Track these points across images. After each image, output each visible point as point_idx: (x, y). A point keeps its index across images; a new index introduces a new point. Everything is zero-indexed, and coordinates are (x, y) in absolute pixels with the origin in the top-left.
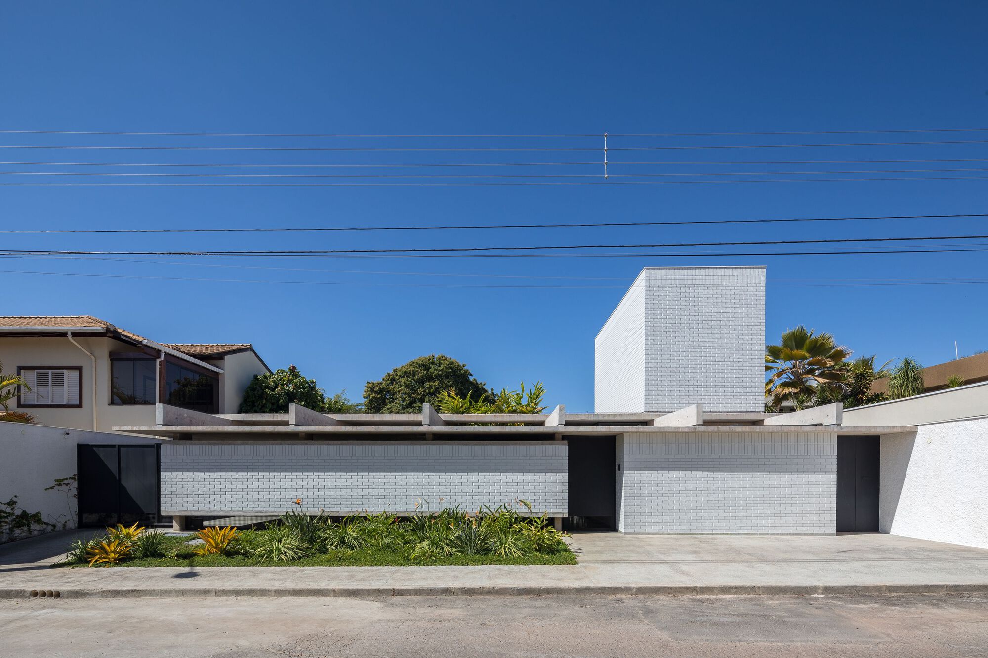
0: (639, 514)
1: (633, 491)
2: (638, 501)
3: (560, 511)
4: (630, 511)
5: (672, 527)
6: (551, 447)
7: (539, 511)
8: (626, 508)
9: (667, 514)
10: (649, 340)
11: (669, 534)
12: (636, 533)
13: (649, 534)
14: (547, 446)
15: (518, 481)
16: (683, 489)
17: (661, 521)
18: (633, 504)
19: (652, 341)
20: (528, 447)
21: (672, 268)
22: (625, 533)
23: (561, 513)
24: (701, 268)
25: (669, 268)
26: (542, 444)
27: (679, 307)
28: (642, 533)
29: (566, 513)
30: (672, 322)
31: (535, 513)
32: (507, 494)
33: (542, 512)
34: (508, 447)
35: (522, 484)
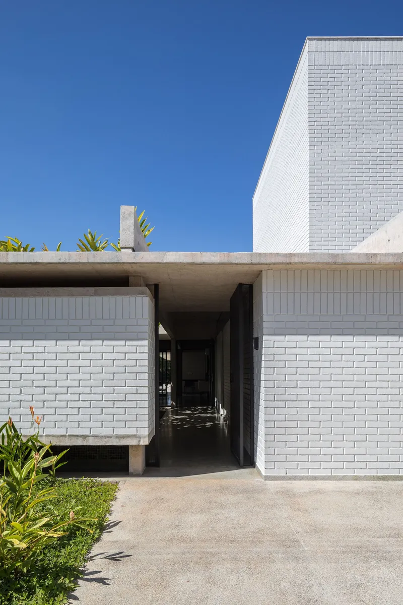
0: (294, 438)
1: (282, 390)
2: (293, 411)
3: (132, 431)
4: (277, 431)
5: (363, 465)
6: (113, 299)
7: (88, 433)
8: (269, 424)
9: (352, 438)
10: (315, 151)
11: (356, 478)
12: (290, 478)
13: (315, 478)
14: (106, 299)
15: (45, 370)
16: (385, 384)
17: (339, 451)
18: (282, 417)
19: (319, 151)
20: (65, 299)
21: (349, 39)
22: (267, 478)
23: (134, 436)
24: (393, 39)
25: (345, 39)
26: (96, 294)
27: (361, 99)
28: (302, 478)
29: (145, 437)
30: (350, 123)
31: (82, 436)
32: (22, 397)
33: (96, 433)
34: (26, 299)
35: (54, 377)
